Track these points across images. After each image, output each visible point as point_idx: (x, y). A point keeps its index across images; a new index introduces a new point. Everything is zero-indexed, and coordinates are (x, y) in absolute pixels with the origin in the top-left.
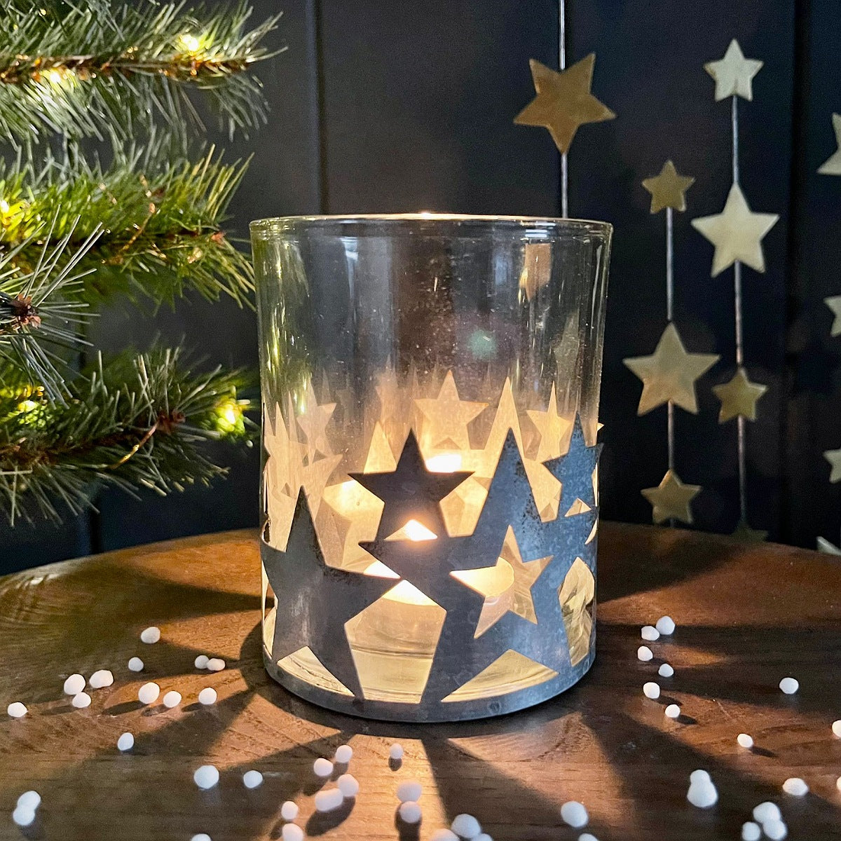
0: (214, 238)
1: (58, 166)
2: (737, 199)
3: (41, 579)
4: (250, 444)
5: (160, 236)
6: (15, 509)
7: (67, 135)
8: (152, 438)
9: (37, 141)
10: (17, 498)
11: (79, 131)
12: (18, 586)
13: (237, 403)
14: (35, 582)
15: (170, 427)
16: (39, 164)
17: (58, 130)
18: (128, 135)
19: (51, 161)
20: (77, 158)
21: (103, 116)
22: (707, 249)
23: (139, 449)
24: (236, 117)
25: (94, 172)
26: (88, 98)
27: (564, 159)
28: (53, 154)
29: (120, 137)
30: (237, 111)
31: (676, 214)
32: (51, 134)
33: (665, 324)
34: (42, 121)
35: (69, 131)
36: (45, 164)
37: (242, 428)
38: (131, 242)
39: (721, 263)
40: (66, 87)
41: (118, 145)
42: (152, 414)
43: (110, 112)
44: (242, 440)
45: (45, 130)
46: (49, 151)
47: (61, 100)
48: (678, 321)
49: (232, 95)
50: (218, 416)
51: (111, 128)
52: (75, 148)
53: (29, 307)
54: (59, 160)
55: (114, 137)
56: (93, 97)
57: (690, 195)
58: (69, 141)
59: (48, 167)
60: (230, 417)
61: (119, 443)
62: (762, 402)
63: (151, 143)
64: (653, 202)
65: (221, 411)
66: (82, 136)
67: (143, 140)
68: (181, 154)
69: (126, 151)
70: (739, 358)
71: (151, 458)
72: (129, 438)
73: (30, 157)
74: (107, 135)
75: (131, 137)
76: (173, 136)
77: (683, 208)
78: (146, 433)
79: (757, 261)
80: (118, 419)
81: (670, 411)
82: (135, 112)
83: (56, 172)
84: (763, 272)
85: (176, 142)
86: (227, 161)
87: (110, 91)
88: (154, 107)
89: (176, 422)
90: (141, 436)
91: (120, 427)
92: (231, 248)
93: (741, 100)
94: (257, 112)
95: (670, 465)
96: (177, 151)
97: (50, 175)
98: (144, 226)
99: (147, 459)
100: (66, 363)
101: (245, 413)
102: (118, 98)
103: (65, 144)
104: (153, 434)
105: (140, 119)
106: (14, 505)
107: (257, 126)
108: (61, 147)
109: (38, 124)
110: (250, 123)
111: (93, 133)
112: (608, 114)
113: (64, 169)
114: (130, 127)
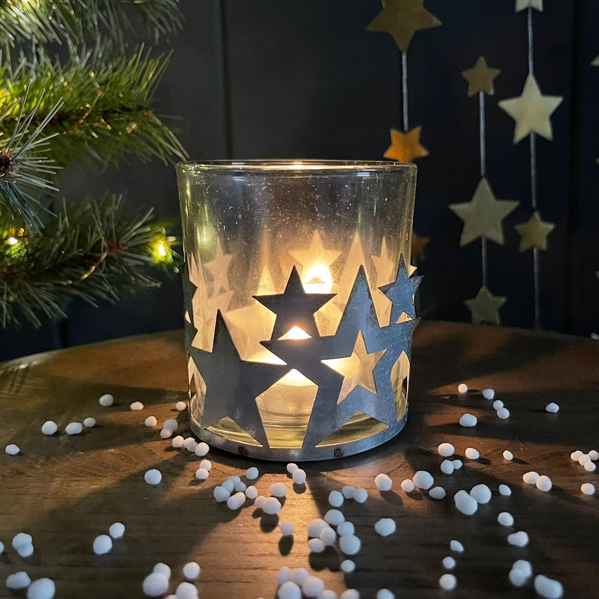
0: (146, 114)
1: (29, 65)
2: (532, 85)
3: (27, 365)
4: (177, 270)
5: (106, 112)
6: (6, 314)
7: (35, 41)
8: (104, 261)
9: (13, 45)
10: (7, 307)
11: (44, 38)
12: (10, 370)
13: (166, 239)
14: (23, 366)
15: (117, 253)
16: (15, 63)
17: (29, 37)
18: (80, 40)
19: (23, 61)
20: (43, 58)
21: (62, 26)
22: (510, 123)
23: (95, 269)
24: (160, 26)
25: (55, 67)
26: (50, 11)
27: (404, 57)
28: (25, 55)
29: (74, 43)
30: (160, 22)
31: (486, 96)
32: (24, 41)
33: (479, 179)
34: (17, 31)
35: (36, 38)
36: (19, 63)
37: (170, 259)
38: (84, 117)
39: (520, 134)
40: (34, 5)
41: (73, 49)
42: (104, 243)
43: (66, 23)
44: (170, 267)
45: (19, 38)
46: (22, 54)
47: (31, 15)
48: (489, 176)
49: (156, 9)
50: (152, 249)
51: (67, 35)
52: (41, 51)
53: (11, 159)
54: (29, 60)
55: (70, 42)
56: (53, 12)
57: (497, 82)
58: (37, 46)
59: (21, 66)
60: (161, 251)
61: (80, 265)
62: (551, 237)
63: (98, 47)
64: (470, 88)
65: (155, 246)
66: (46, 41)
67: (91, 44)
68: (120, 55)
69: (79, 53)
70: (534, 204)
71: (103, 275)
72: (87, 261)
73: (9, 58)
74: (64, 41)
75: (82, 40)
76: (114, 41)
77: (492, 92)
78: (99, 258)
79: (547, 131)
80: (79, 247)
81: (483, 243)
82: (85, 22)
83: (28, 69)
84: (551, 140)
85: (116, 46)
86: (153, 56)
87: (66, 7)
88: (99, 20)
89: (121, 250)
90: (96, 260)
91: (80, 252)
92: (159, 122)
93: (535, 11)
94: (175, 22)
95: (484, 283)
96: (117, 53)
97: (24, 71)
98: (93, 106)
99: (101, 277)
100: (39, 203)
101: (173, 248)
102: (72, 13)
103: (34, 48)
104: (105, 258)
105: (89, 28)
106: (5, 311)
107: (176, 32)
108: (31, 50)
109: (14, 33)
110: (169, 29)
111: (54, 40)
112: (436, 22)
113: (33, 67)
114: (81, 33)
